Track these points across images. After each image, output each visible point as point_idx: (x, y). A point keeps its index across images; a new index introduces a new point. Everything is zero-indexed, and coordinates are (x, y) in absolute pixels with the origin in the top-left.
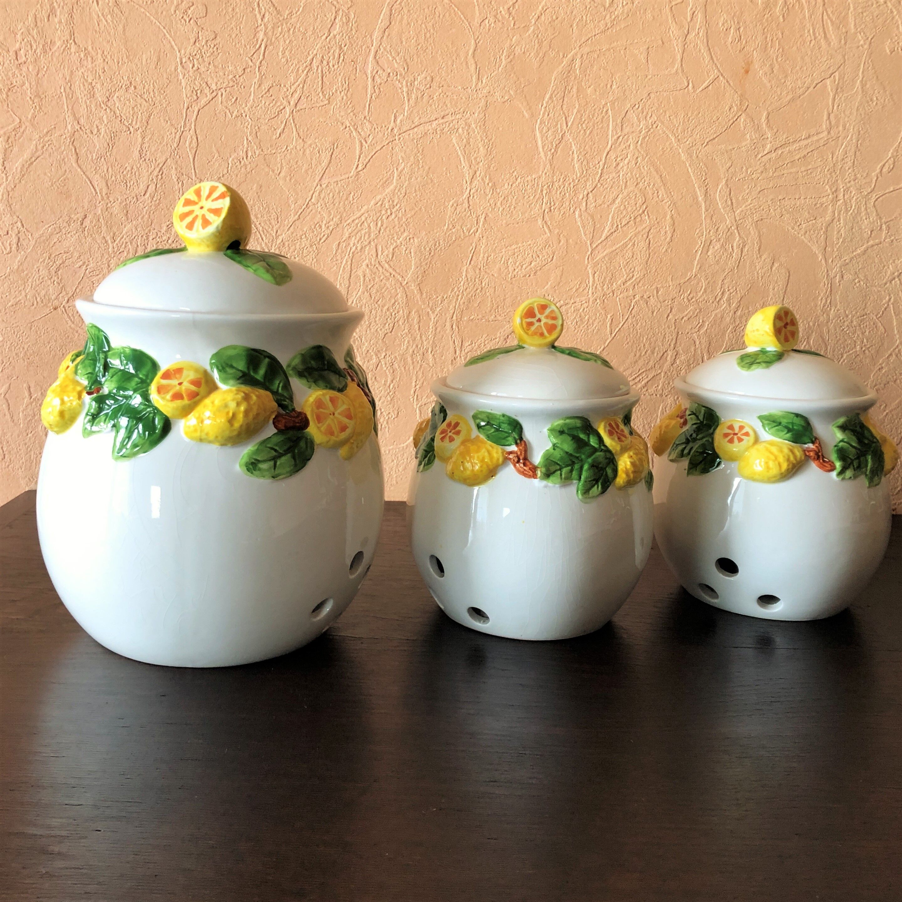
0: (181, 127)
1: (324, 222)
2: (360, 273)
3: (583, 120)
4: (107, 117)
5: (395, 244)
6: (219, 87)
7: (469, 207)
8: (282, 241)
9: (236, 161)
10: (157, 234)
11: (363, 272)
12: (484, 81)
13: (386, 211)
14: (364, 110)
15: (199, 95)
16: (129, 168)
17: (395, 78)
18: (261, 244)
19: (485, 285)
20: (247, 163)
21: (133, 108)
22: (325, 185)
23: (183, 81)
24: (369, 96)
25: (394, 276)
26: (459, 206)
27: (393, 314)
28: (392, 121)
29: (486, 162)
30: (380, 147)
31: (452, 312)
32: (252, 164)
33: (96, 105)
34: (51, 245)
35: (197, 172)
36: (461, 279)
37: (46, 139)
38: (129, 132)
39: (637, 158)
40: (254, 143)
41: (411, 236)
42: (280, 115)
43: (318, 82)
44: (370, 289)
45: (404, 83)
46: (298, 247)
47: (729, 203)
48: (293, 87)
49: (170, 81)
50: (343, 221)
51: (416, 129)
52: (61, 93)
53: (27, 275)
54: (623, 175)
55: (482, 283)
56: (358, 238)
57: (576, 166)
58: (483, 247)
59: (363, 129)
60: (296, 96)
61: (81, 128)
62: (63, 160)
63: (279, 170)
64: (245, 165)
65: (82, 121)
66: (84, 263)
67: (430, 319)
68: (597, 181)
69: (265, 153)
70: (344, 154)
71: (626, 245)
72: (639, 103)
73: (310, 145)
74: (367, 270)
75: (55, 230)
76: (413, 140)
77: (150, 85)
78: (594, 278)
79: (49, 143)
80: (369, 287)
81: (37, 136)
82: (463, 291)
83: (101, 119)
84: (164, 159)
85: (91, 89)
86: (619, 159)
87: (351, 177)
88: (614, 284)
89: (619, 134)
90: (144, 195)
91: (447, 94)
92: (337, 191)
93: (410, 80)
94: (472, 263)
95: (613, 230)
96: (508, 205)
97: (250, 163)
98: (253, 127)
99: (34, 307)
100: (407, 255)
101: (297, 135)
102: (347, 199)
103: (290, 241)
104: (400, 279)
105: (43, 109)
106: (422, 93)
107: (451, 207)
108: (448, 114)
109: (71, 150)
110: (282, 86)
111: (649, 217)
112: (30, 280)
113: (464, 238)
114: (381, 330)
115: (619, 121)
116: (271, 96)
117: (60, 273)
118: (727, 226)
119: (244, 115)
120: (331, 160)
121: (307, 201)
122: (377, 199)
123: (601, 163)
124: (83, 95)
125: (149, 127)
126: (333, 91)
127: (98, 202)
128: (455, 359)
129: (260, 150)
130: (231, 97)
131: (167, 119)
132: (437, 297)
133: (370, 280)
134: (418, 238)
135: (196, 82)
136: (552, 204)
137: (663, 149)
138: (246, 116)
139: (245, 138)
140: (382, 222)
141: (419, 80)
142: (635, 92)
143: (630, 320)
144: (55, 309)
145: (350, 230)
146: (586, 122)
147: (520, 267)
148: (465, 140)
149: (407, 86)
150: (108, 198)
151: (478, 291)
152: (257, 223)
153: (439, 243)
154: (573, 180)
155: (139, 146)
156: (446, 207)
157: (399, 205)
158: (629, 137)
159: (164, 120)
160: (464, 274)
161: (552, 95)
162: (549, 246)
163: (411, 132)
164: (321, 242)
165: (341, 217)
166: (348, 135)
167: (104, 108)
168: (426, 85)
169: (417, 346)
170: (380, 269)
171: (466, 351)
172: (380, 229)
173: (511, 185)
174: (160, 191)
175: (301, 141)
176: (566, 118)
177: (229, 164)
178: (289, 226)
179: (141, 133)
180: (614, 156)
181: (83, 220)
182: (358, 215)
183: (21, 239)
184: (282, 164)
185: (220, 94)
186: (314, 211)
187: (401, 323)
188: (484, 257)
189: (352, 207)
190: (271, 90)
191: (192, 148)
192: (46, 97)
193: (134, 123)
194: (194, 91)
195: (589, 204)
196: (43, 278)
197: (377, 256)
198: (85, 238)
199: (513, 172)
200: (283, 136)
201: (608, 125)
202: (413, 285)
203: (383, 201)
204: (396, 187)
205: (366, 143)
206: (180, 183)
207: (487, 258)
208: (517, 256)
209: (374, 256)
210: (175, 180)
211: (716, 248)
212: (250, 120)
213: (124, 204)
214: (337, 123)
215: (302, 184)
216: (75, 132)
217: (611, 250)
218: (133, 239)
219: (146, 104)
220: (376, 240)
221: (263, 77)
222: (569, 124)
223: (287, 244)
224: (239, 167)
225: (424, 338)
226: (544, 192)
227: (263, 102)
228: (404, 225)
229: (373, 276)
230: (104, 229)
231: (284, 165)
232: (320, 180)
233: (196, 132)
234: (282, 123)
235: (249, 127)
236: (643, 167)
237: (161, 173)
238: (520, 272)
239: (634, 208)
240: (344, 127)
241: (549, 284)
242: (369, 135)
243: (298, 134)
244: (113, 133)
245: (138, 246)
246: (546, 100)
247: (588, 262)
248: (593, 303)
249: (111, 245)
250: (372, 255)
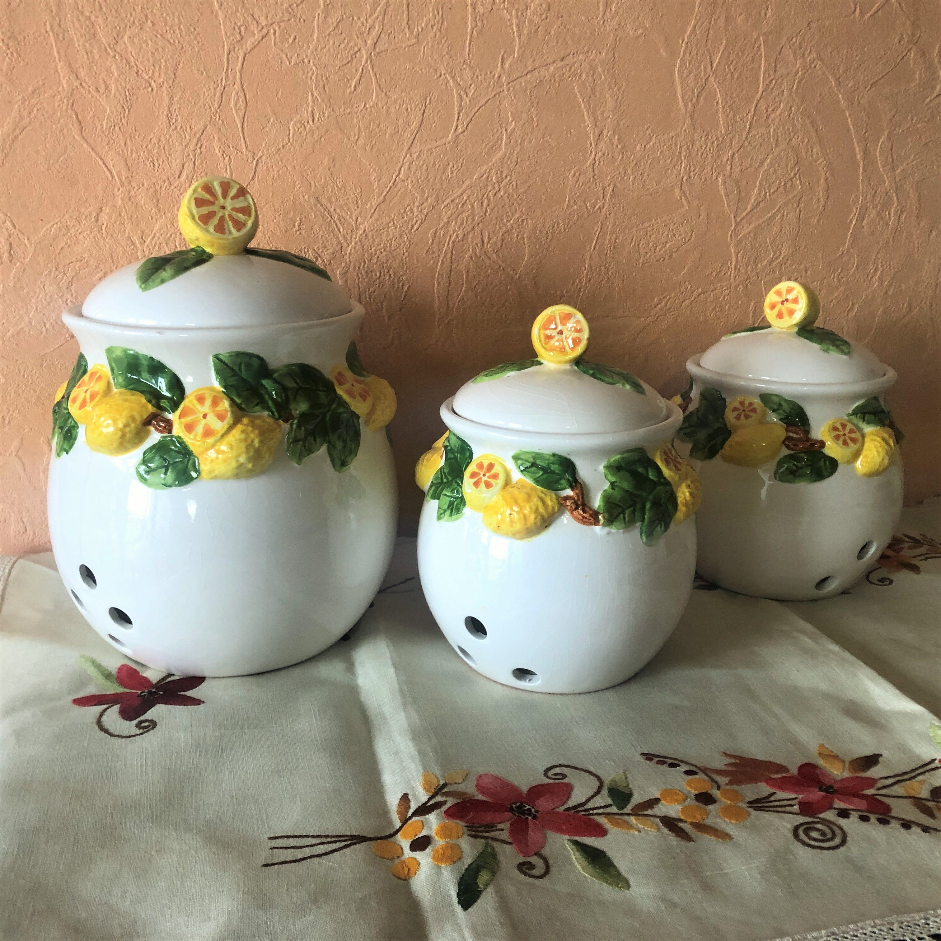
0: (222, 80)
1: (417, 204)
2: (463, 268)
3: (731, 59)
4: (118, 67)
5: (504, 228)
6: (270, 22)
7: (593, 177)
8: (365, 231)
9: (299, 125)
11: (467, 265)
12: (613, 10)
13: (494, 188)
14: (464, 49)
15: (243, 33)
16: (154, 140)
17: (502, 6)
19: (612, 273)
20: (314, 128)
21: (153, 54)
22: (417, 154)
23: (220, 13)
24: (469, 31)
25: (503, 269)
26: (582, 176)
28: (499, 65)
29: (615, 117)
30: (486, 100)
32: (321, 128)
33: (99, 50)
34: (57, 252)
35: (248, 142)
36: (583, 268)
37: (33, 101)
38: (150, 89)
39: (791, 108)
40: (323, 100)
41: (524, 217)
42: (355, 60)
43: (403, 12)
44: (475, 287)
45: (514, 13)
46: (384, 238)
47: (890, 160)
48: (369, 21)
49: (201, 14)
50: (439, 202)
51: (529, 76)
52: (47, 32)
53: (28, 293)
54: (774, 129)
55: (608, 272)
56: (458, 224)
57: (721, 119)
58: (610, 227)
59: (461, 77)
60: (375, 33)
61: (81, 84)
62: (61, 131)
63: (357, 136)
64: (312, 132)
65: (82, 74)
68: (744, 139)
69: (337, 113)
70: (440, 111)
71: (773, 216)
72: (797, 36)
73: (396, 102)
74: (471, 263)
75: (61, 230)
76: (525, 90)
77: (174, 19)
78: (737, 258)
79: (38, 106)
80: (474, 285)
81: (20, 97)
82: (586, 283)
83: (108, 70)
84: (202, 125)
85: (90, 26)
86: (770, 110)
87: (449, 143)
88: (759, 265)
89: (772, 78)
90: (179, 177)
91: (568, 27)
92: (432, 163)
93: (521, 9)
94: (597, 247)
95: (761, 199)
96: (640, 173)
97: (318, 128)
98: (319, 77)
99: (42, 336)
100: (519, 242)
101: (378, 88)
102: (444, 172)
103: (374, 231)
104: (512, 272)
105: (22, 55)
106: (537, 27)
107: (572, 177)
108: (569, 55)
109: (71, 117)
110: (355, 18)
111: (801, 181)
113: (589, 216)
115: (773, 59)
116: (342, 33)
117: (73, 288)
118: (886, 189)
119: (306, 61)
120: (422, 121)
121: (394, 177)
122: (483, 170)
123: (749, 115)
124: (79, 34)
125: (177, 81)
126: (423, 25)
127: (116, 190)
129: (331, 109)
130: (287, 36)
131: (202, 68)
132: (556, 293)
133: (474, 276)
134: (532, 220)
135: (238, 15)
136: (692, 169)
137: (820, 95)
138: (309, 62)
139: (310, 94)
140: (489, 201)
141: (532, 8)
142: (793, 21)
145: (449, 213)
146: (734, 62)
147: (653, 249)
148: (589, 89)
149: (517, 16)
150: (130, 182)
151: (604, 281)
152: (332, 209)
153: (558, 224)
154: (717, 139)
155: (166, 108)
156: (567, 178)
157: (508, 178)
158: (783, 80)
159: (198, 70)
160: (587, 262)
161: (695, 27)
162: (688, 221)
163: (523, 80)
164: (413, 231)
165: (437, 196)
166: (443, 87)
167: (112, 54)
168: (541, 15)
170: (487, 260)
172: (486, 210)
173: (645, 146)
174: (199, 172)
175: (383, 95)
176: (711, 58)
177: (289, 130)
178: (372, 211)
179: (167, 90)
180: (766, 106)
181: (98, 215)
182: (459, 193)
183: (14, 246)
184: (359, 127)
185: (272, 31)
186: (402, 190)
188: (611, 240)
189: (452, 182)
190: (340, 25)
191: (240, 109)
192: (25, 38)
193: (156, 74)
194: (237, 28)
195: (733, 167)
196: (51, 297)
197: (483, 245)
198: (104, 240)
199: (647, 129)
200: (359, 90)
201: (760, 66)
202: (526, 279)
203: (490, 173)
204: (505, 154)
205: (467, 96)
206: (227, 159)
207: (615, 241)
209: (479, 245)
210: (219, 155)
211: (872, 216)
212: (314, 68)
213: (152, 190)
214: (429, 69)
215: (386, 154)
216: (73, 90)
217: (757, 224)
218: (169, 238)
219: (171, 48)
220: (480, 224)
221: (330, 6)
222: (715, 65)
223: (370, 235)
224: (304, 133)
226: (684, 153)
227: (331, 42)
228: (515, 203)
229: (479, 270)
230: (128, 226)
231: (362, 129)
232: (409, 148)
233: (242, 87)
234: (357, 71)
235: (313, 78)
236: (797, 119)
237: (199, 145)
238: (652, 257)
239: (785, 172)
240: (438, 74)
241: (686, 268)
242: (471, 85)
243: (379, 85)
244: (128, 90)
246: (688, 33)
247: (731, 240)
248: (736, 288)
249: (140, 248)
250: (476, 244)
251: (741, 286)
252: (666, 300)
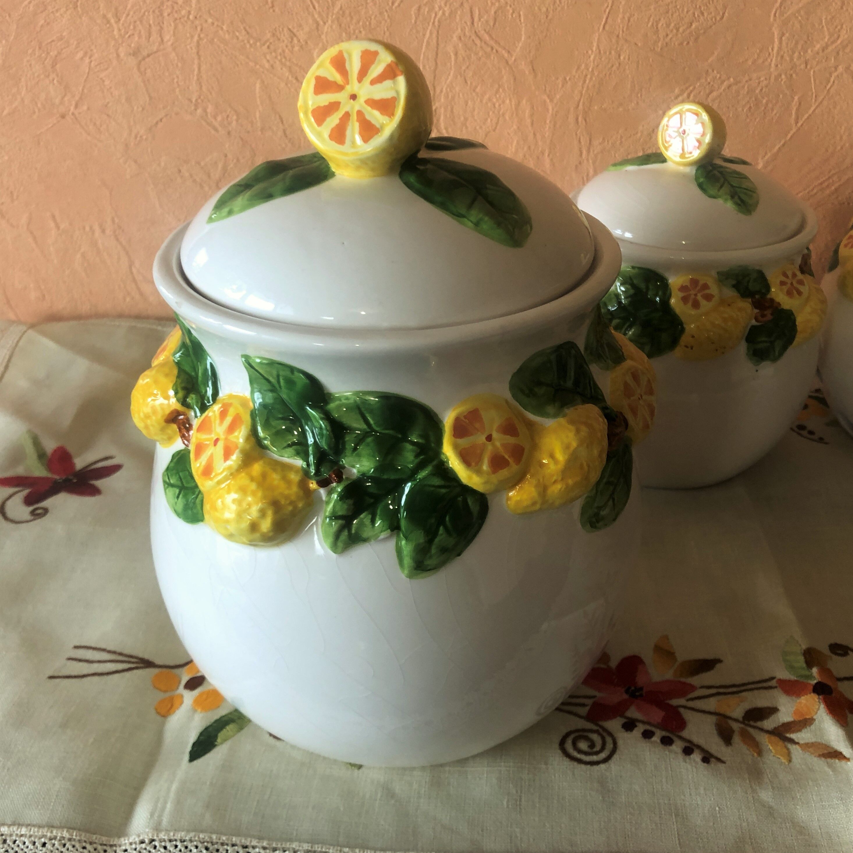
2: (450, 49)
5: (497, 4)
10: (173, 8)
11: (454, 47)
18: (313, 16)
19: (624, 58)
25: (497, 51)
27: (497, 105)
31: (577, 99)
36: (590, 52)
44: (465, 71)
53: (17, 72)
55: (619, 56)
66: (86, 53)
67: (548, 110)
74: (460, 45)
78: (780, 42)
80: (463, 68)
82: (593, 70)
88: (809, 51)
94: (607, 28)
99: (36, 115)
100: (515, 21)
104: (506, 55)
112: (23, 80)
114: (481, 127)
117: (58, 67)
128: (580, 163)
132: (557, 79)
133: (464, 59)
143: (825, 103)
144: (63, 116)
147: (675, 31)
151: (615, 68)
160: (595, 44)
164: (394, 7)
169: (529, 148)
170: (478, 42)
171: (595, 152)
187: (507, 118)
188: (624, 18)
196: (38, 77)
197: (473, 23)
202: (523, 63)
208: (672, 15)
209: (469, 24)
218: (142, 16)
223: (347, 12)
225: (539, 136)
229: (468, 52)
238: (674, 39)
241: (716, 53)
245: (150, 26)
247: (775, 20)
248: (776, 79)
249: (115, 26)
250: (466, 22)
251: (783, 77)
252: (689, 90)
